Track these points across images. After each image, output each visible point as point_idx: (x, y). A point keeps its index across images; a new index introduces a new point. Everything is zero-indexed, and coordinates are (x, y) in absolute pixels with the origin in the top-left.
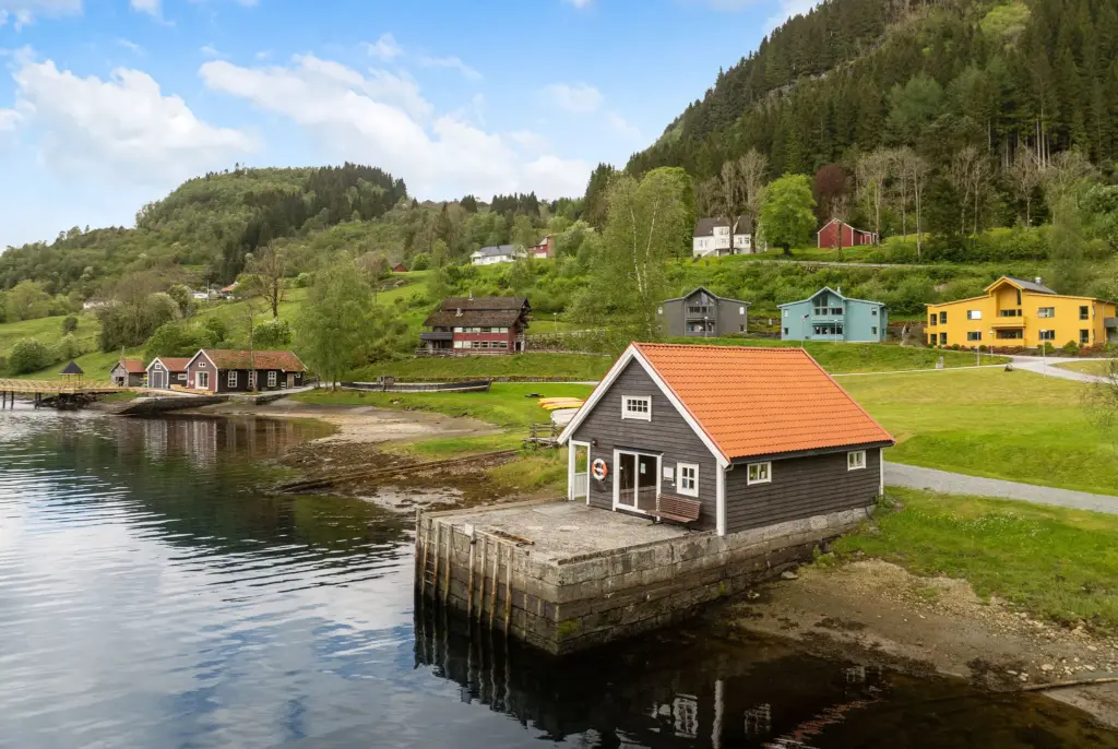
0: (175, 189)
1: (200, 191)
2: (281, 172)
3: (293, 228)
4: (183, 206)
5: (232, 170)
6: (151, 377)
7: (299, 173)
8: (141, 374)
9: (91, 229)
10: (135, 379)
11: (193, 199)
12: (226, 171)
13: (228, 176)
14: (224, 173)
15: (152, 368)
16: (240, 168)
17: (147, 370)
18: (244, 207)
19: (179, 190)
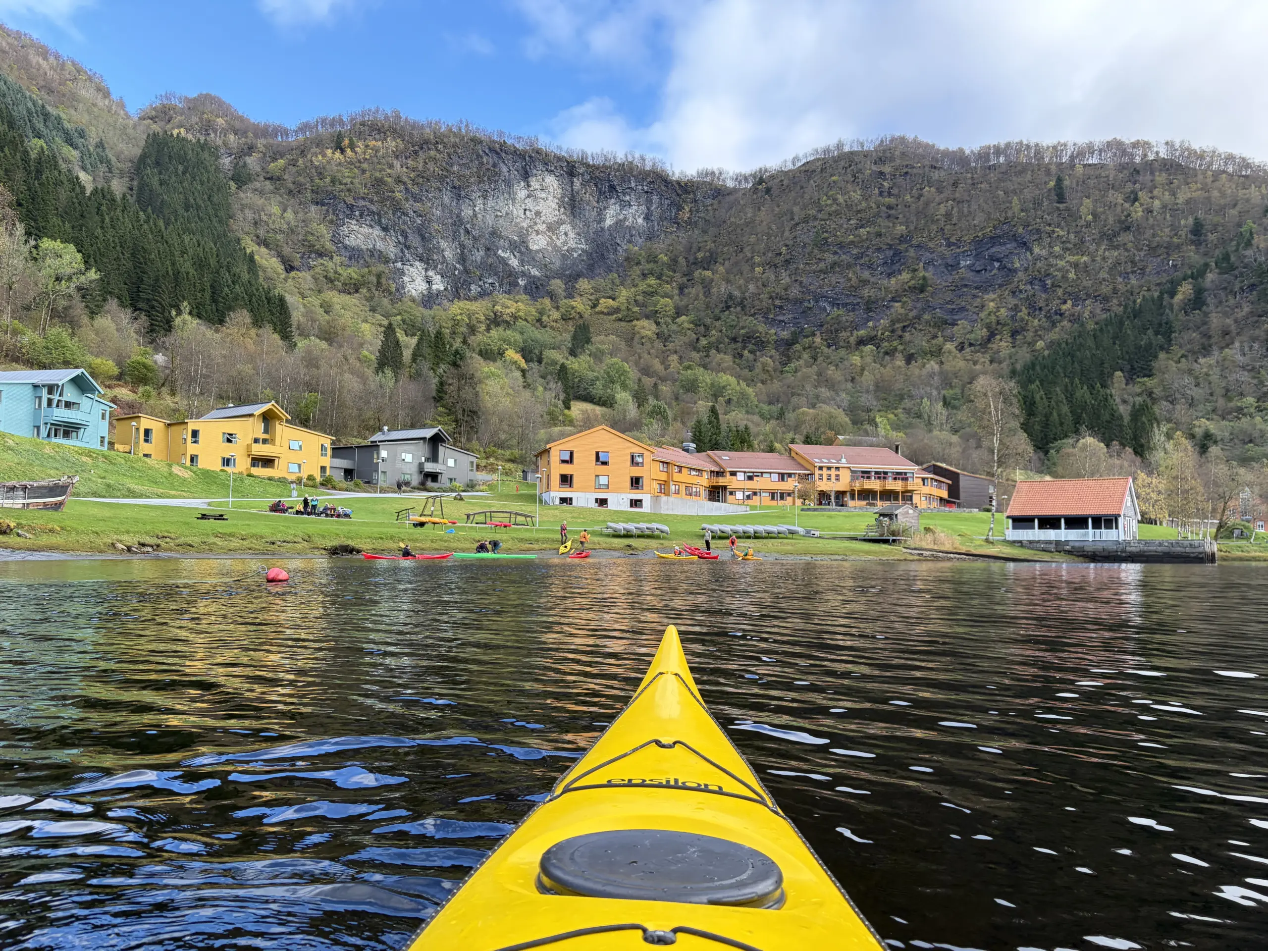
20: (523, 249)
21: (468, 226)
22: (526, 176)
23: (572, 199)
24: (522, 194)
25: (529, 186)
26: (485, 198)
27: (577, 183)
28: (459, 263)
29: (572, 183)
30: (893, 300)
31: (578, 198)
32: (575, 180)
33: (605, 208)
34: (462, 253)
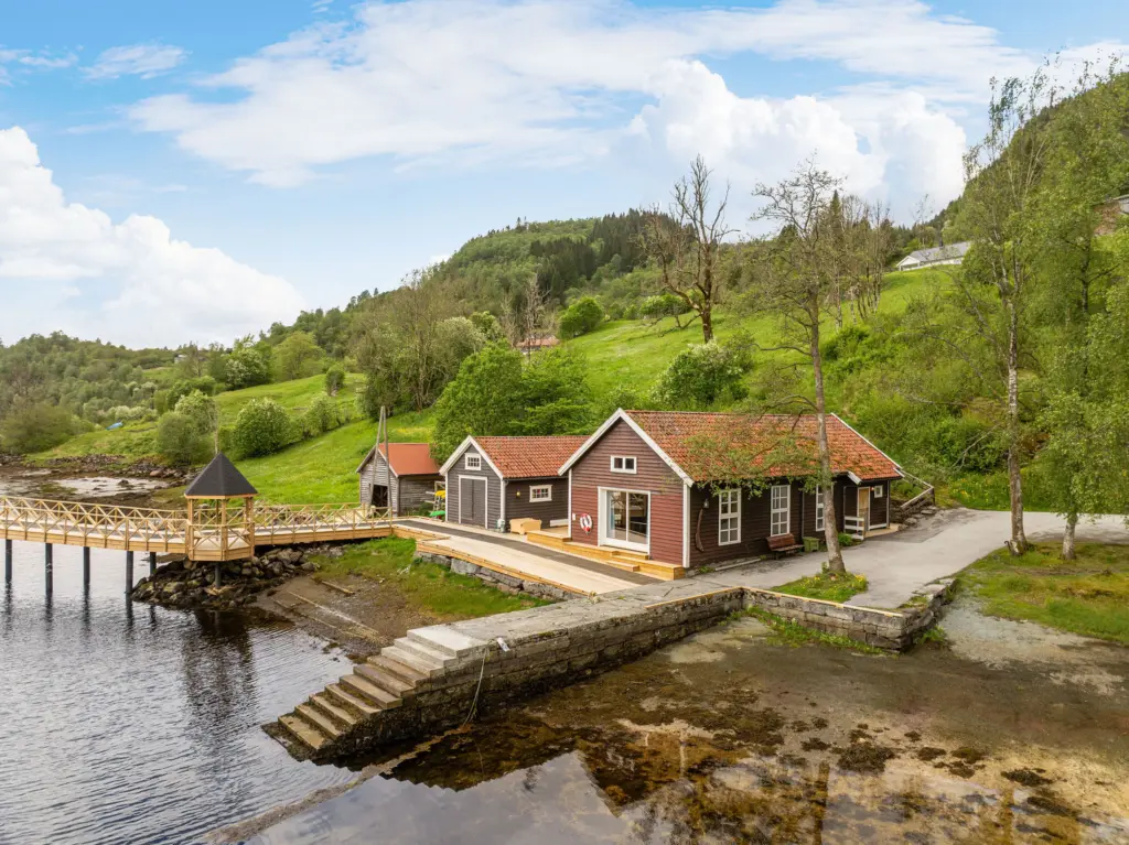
0: (458, 250)
1: (483, 247)
2: (563, 224)
3: (584, 277)
4: (466, 265)
5: (513, 226)
6: (452, 491)
7: (582, 224)
8: (429, 480)
9: (380, 292)
10: (414, 492)
11: (477, 257)
12: (508, 228)
13: (509, 232)
14: (505, 230)
15: (457, 467)
16: (522, 224)
17: (443, 471)
18: (531, 258)
19: (462, 249)
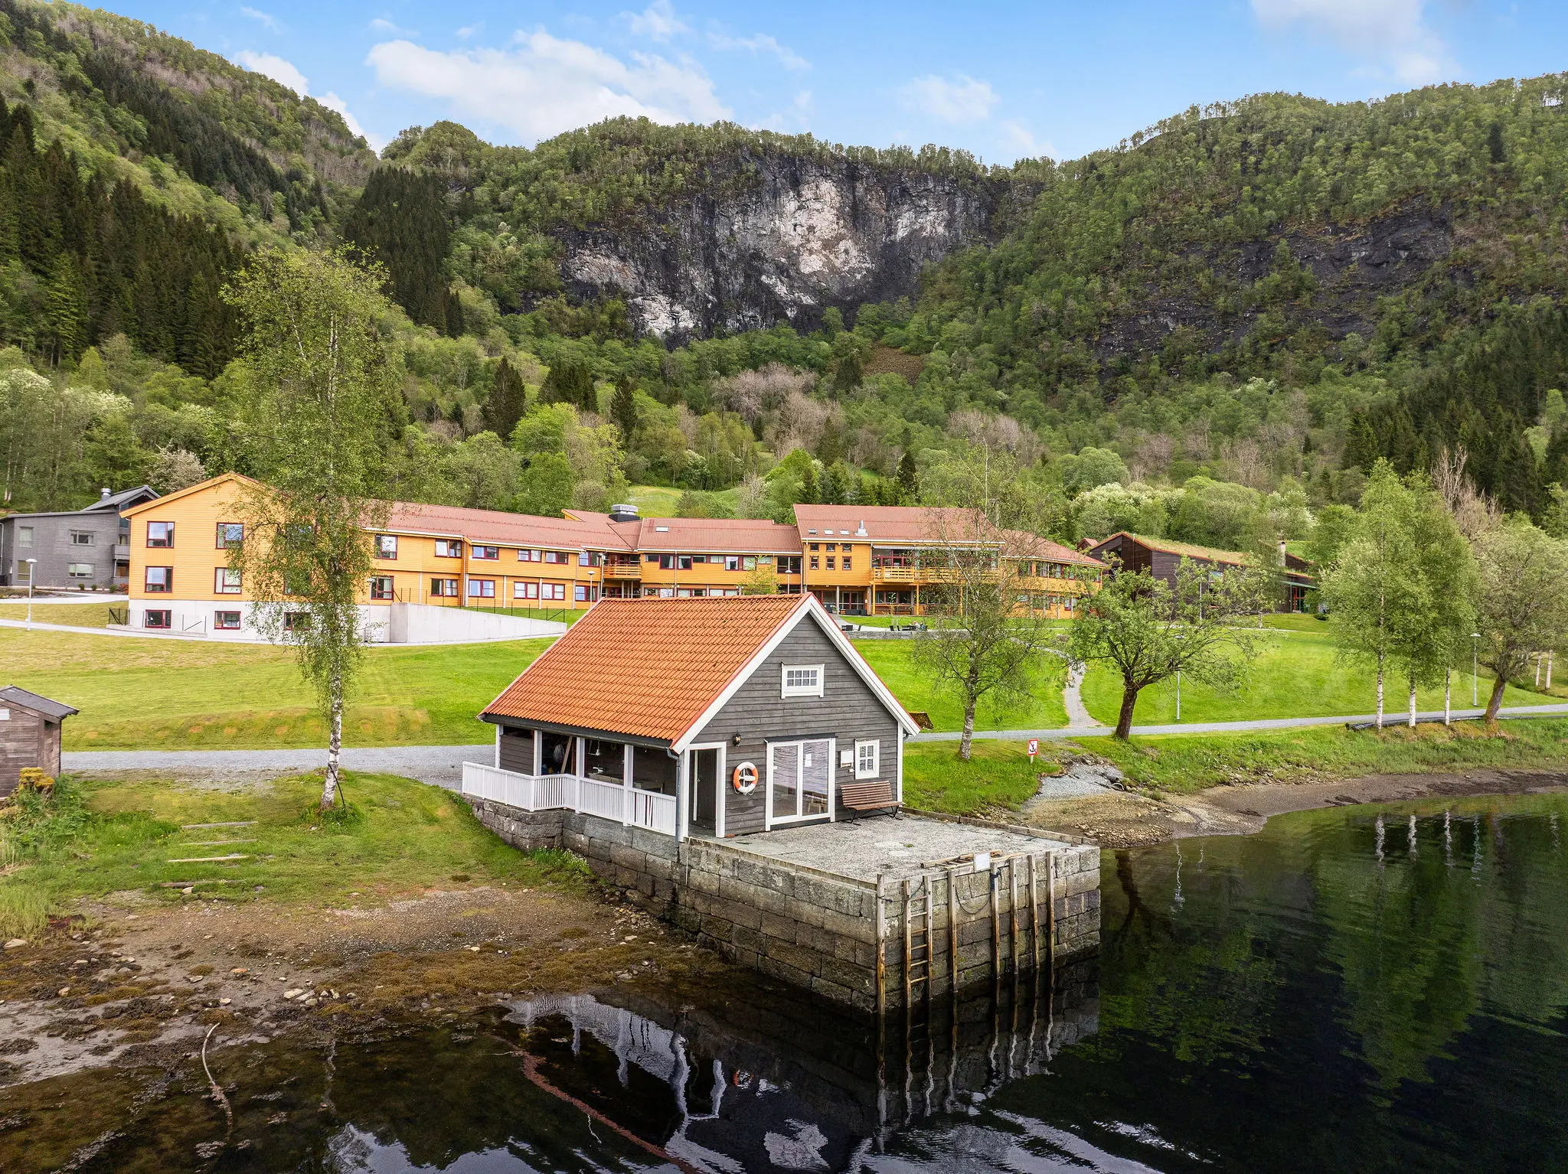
20: (792, 273)
21: (724, 250)
22: (796, 184)
23: (855, 207)
24: (792, 206)
25: (799, 195)
26: (744, 212)
27: (860, 188)
28: (712, 294)
29: (854, 188)
30: (1259, 310)
31: (861, 208)
32: (858, 184)
33: (896, 217)
34: (717, 282)
